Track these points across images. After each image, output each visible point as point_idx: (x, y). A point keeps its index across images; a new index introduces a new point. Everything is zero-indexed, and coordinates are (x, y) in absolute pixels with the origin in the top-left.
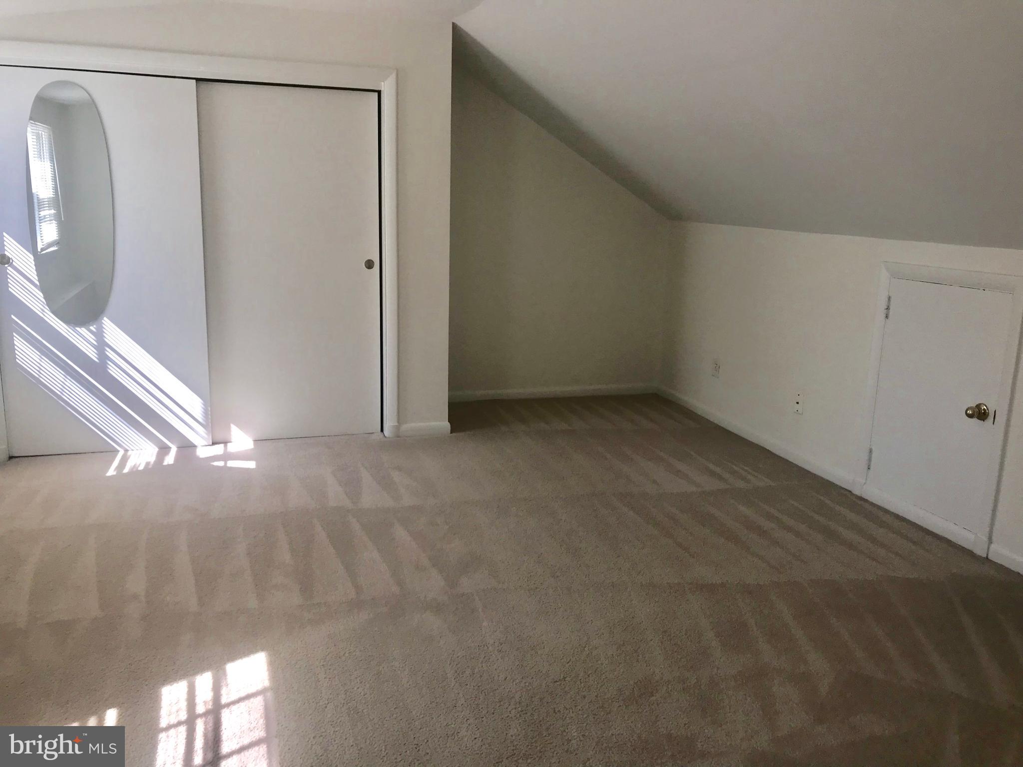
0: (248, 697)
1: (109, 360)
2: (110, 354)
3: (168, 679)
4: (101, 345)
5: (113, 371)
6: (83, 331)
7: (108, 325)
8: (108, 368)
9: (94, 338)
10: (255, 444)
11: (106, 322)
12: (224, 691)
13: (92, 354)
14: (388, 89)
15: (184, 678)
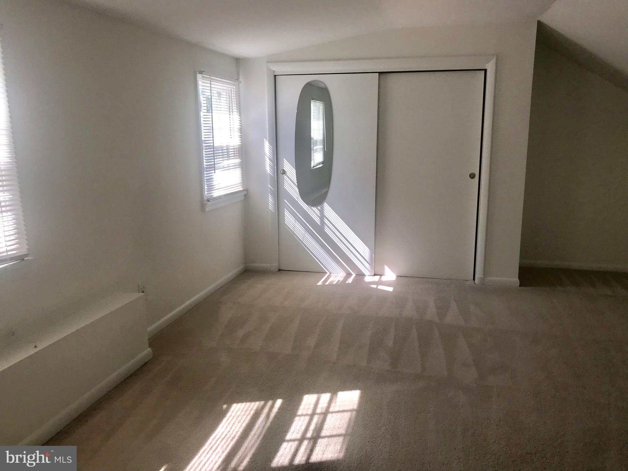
0: (344, 411)
1: (326, 225)
2: (326, 221)
3: (309, 392)
4: (322, 216)
5: (327, 230)
6: (314, 209)
7: (326, 206)
8: (325, 228)
9: (319, 212)
10: (396, 278)
11: (325, 205)
12: (333, 405)
13: (317, 220)
14: (491, 67)
15: (316, 394)
